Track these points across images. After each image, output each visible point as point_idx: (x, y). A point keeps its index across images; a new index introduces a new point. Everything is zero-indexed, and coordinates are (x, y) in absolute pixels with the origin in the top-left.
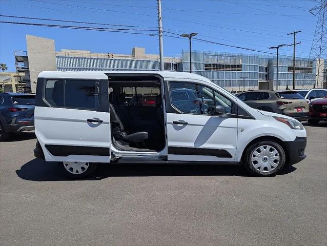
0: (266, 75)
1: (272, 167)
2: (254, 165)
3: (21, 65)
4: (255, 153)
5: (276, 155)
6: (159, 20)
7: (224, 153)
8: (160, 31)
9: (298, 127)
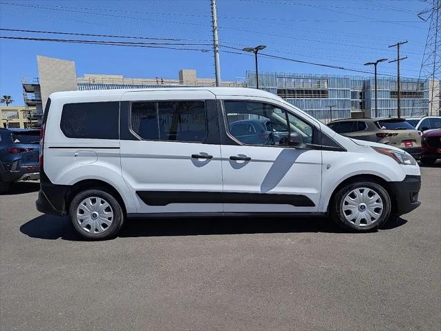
0: (361, 103)
1: (373, 219)
2: (346, 217)
3: (31, 96)
4: (348, 198)
5: (378, 201)
6: (214, 31)
7: (303, 200)
8: (215, 46)
9: (408, 162)
